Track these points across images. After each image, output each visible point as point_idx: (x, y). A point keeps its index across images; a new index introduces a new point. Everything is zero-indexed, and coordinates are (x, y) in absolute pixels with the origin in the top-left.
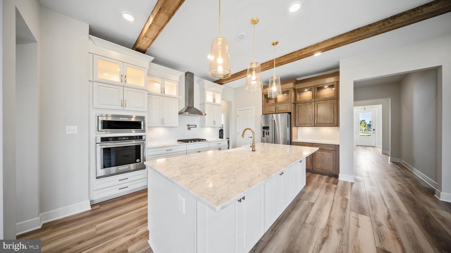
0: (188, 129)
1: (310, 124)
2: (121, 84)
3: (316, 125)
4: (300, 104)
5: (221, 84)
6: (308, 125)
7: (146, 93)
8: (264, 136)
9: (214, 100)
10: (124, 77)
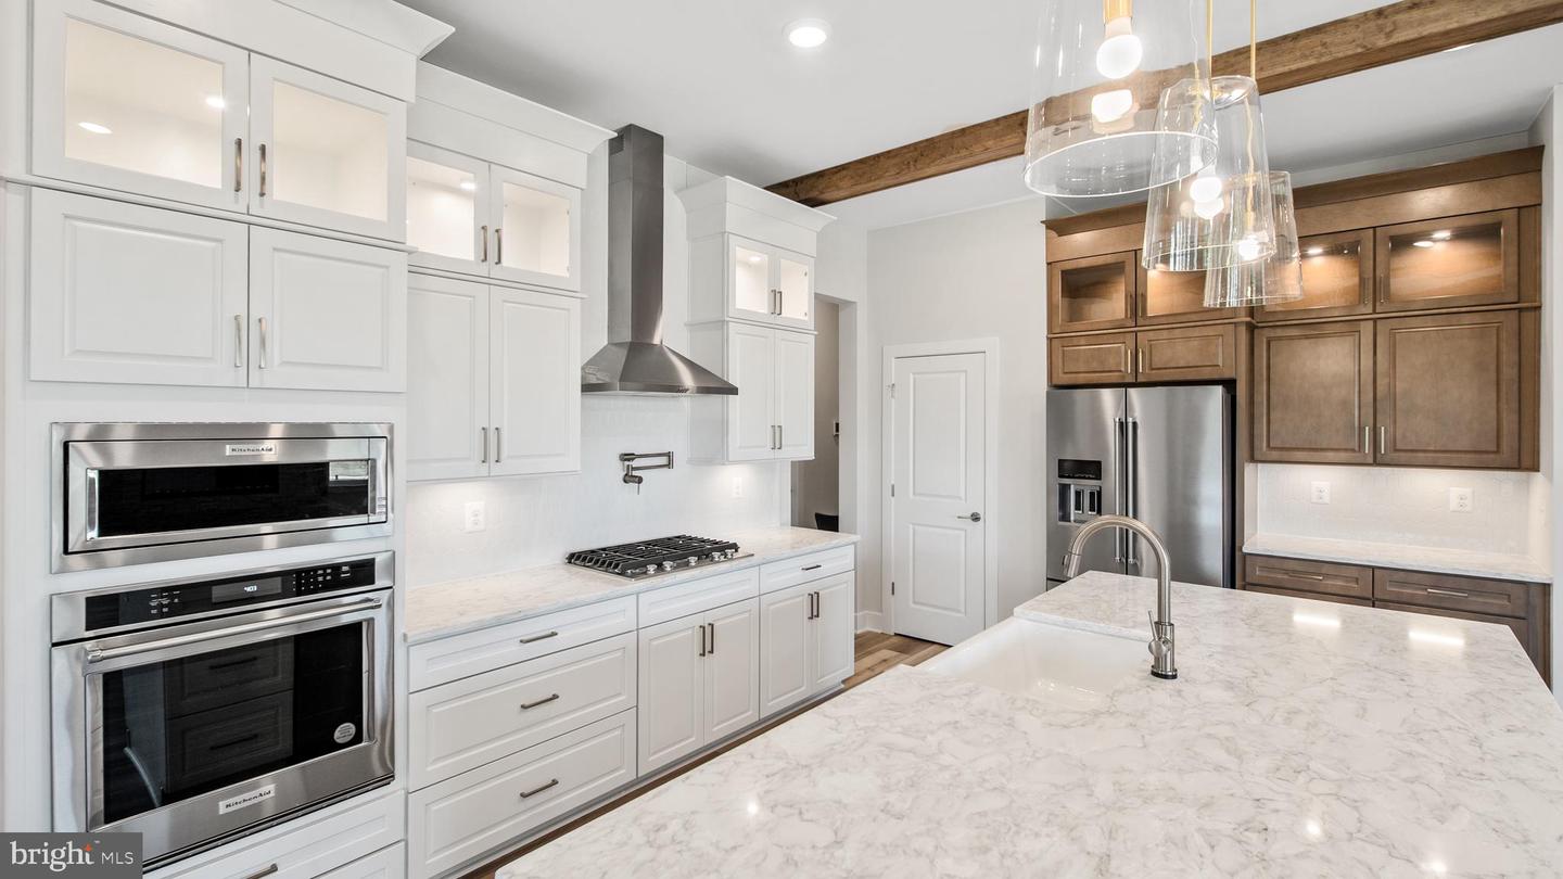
0: (628, 478)
1: (1346, 450)
2: (229, 203)
3: (1387, 460)
4: (1280, 332)
5: (814, 203)
6: (1331, 456)
7: (399, 262)
8: (1065, 517)
9: (777, 296)
10: (251, 155)
